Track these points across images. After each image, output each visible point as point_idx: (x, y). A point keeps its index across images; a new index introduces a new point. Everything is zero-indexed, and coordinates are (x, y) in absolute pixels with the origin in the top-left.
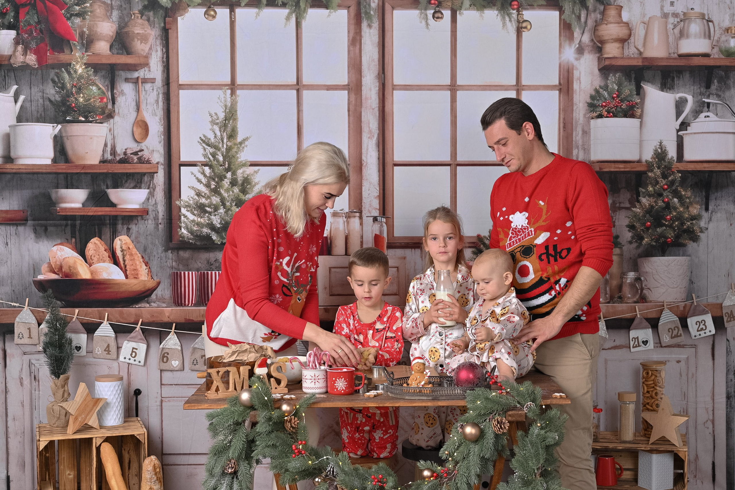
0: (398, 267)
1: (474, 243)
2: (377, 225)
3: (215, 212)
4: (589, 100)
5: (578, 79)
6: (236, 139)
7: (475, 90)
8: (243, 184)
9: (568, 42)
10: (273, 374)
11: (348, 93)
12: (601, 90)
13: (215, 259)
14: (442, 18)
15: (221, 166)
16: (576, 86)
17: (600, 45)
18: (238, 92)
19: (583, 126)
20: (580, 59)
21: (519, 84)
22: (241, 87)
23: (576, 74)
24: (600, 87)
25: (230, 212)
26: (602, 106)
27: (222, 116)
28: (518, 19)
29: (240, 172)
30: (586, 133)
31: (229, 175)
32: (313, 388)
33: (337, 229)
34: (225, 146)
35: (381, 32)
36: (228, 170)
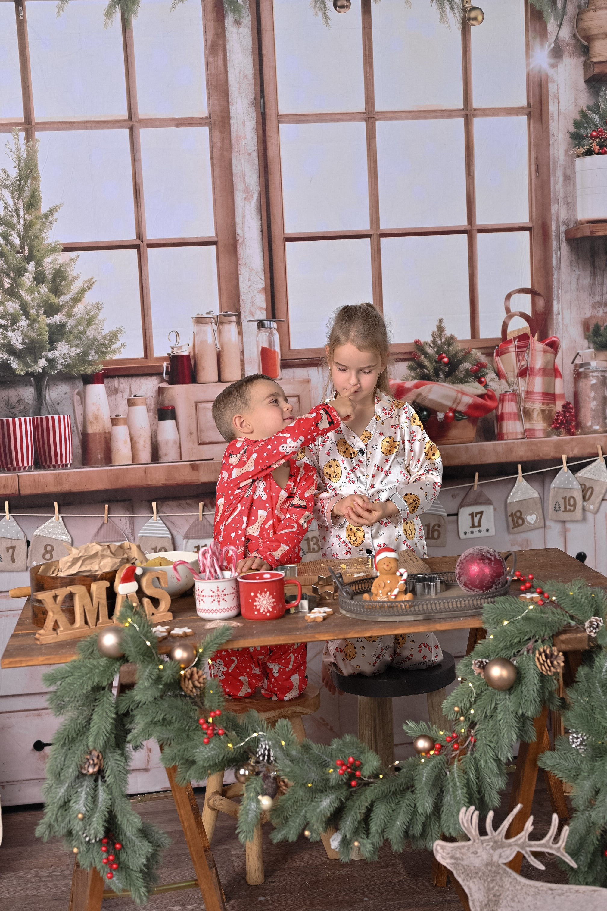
0: (298, 396)
1: (410, 353)
2: (263, 334)
3: (13, 325)
4: (572, 129)
5: (555, 97)
6: (39, 209)
7: (403, 119)
8: (54, 280)
9: (538, 40)
10: (147, 591)
11: (210, 129)
12: (589, 113)
13: (17, 399)
14: (348, 7)
15: (18, 252)
16: (552, 107)
17: (586, 43)
18: (38, 135)
19: (565, 169)
20: (557, 66)
21: (469, 108)
22: (42, 126)
23: (552, 89)
24: (589, 108)
25: (37, 325)
26: (592, 137)
27: (14, 173)
28: (463, 6)
29: (48, 261)
30: (569, 179)
31: (31, 266)
32: (216, 611)
33: (204, 342)
34: (22, 221)
35: (256, 31)
36: (29, 259)
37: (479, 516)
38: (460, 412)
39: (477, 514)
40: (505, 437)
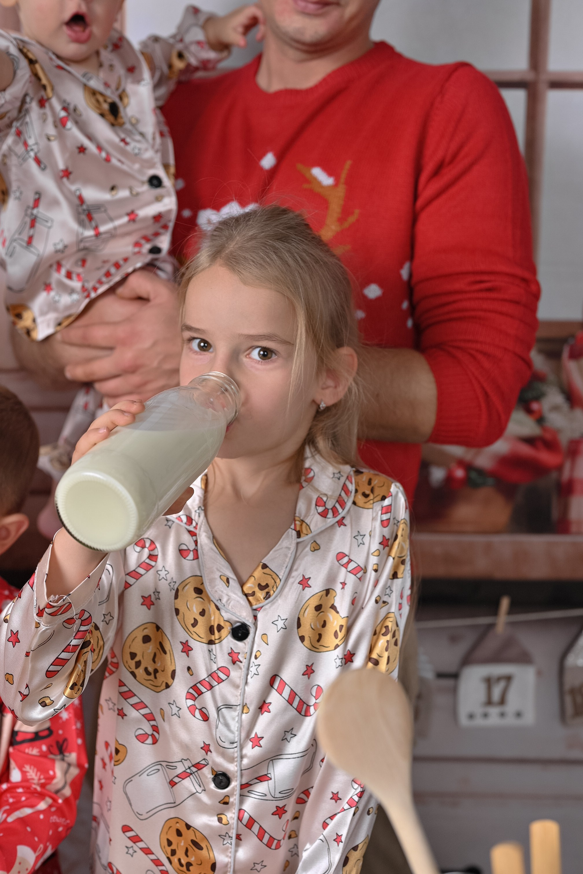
37: (502, 684)
38: (480, 472)
39: (499, 679)
40: (574, 528)
